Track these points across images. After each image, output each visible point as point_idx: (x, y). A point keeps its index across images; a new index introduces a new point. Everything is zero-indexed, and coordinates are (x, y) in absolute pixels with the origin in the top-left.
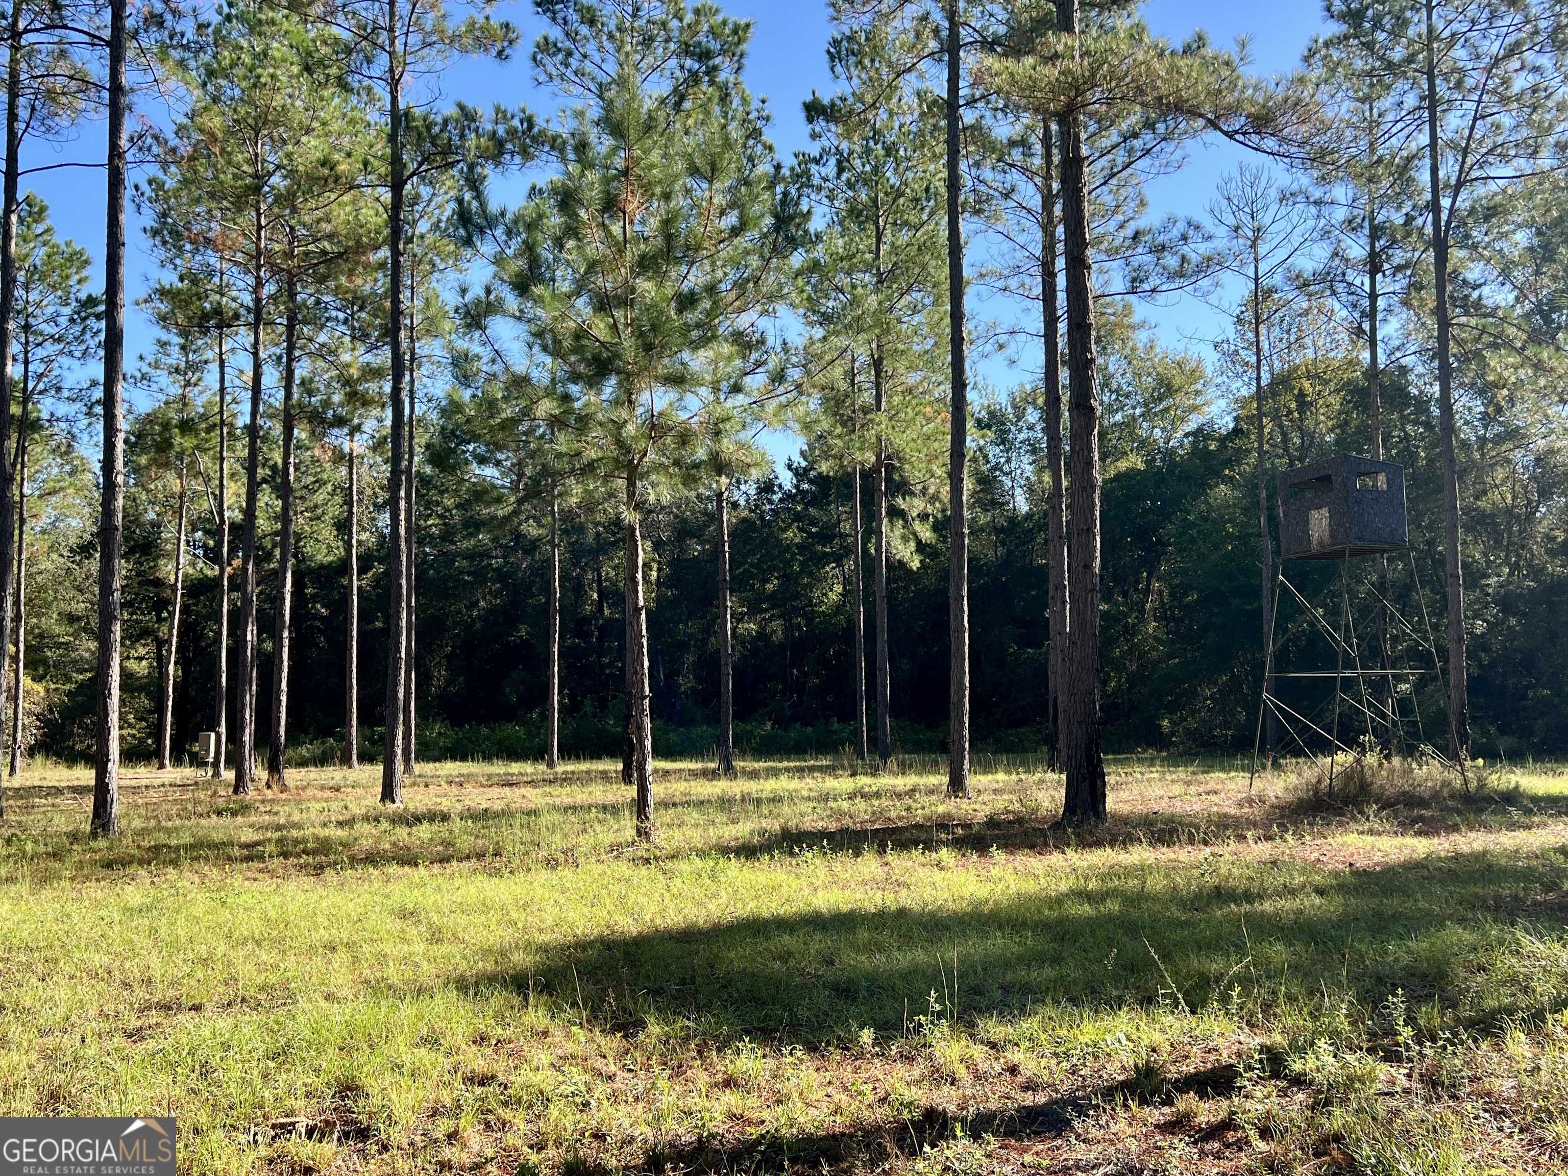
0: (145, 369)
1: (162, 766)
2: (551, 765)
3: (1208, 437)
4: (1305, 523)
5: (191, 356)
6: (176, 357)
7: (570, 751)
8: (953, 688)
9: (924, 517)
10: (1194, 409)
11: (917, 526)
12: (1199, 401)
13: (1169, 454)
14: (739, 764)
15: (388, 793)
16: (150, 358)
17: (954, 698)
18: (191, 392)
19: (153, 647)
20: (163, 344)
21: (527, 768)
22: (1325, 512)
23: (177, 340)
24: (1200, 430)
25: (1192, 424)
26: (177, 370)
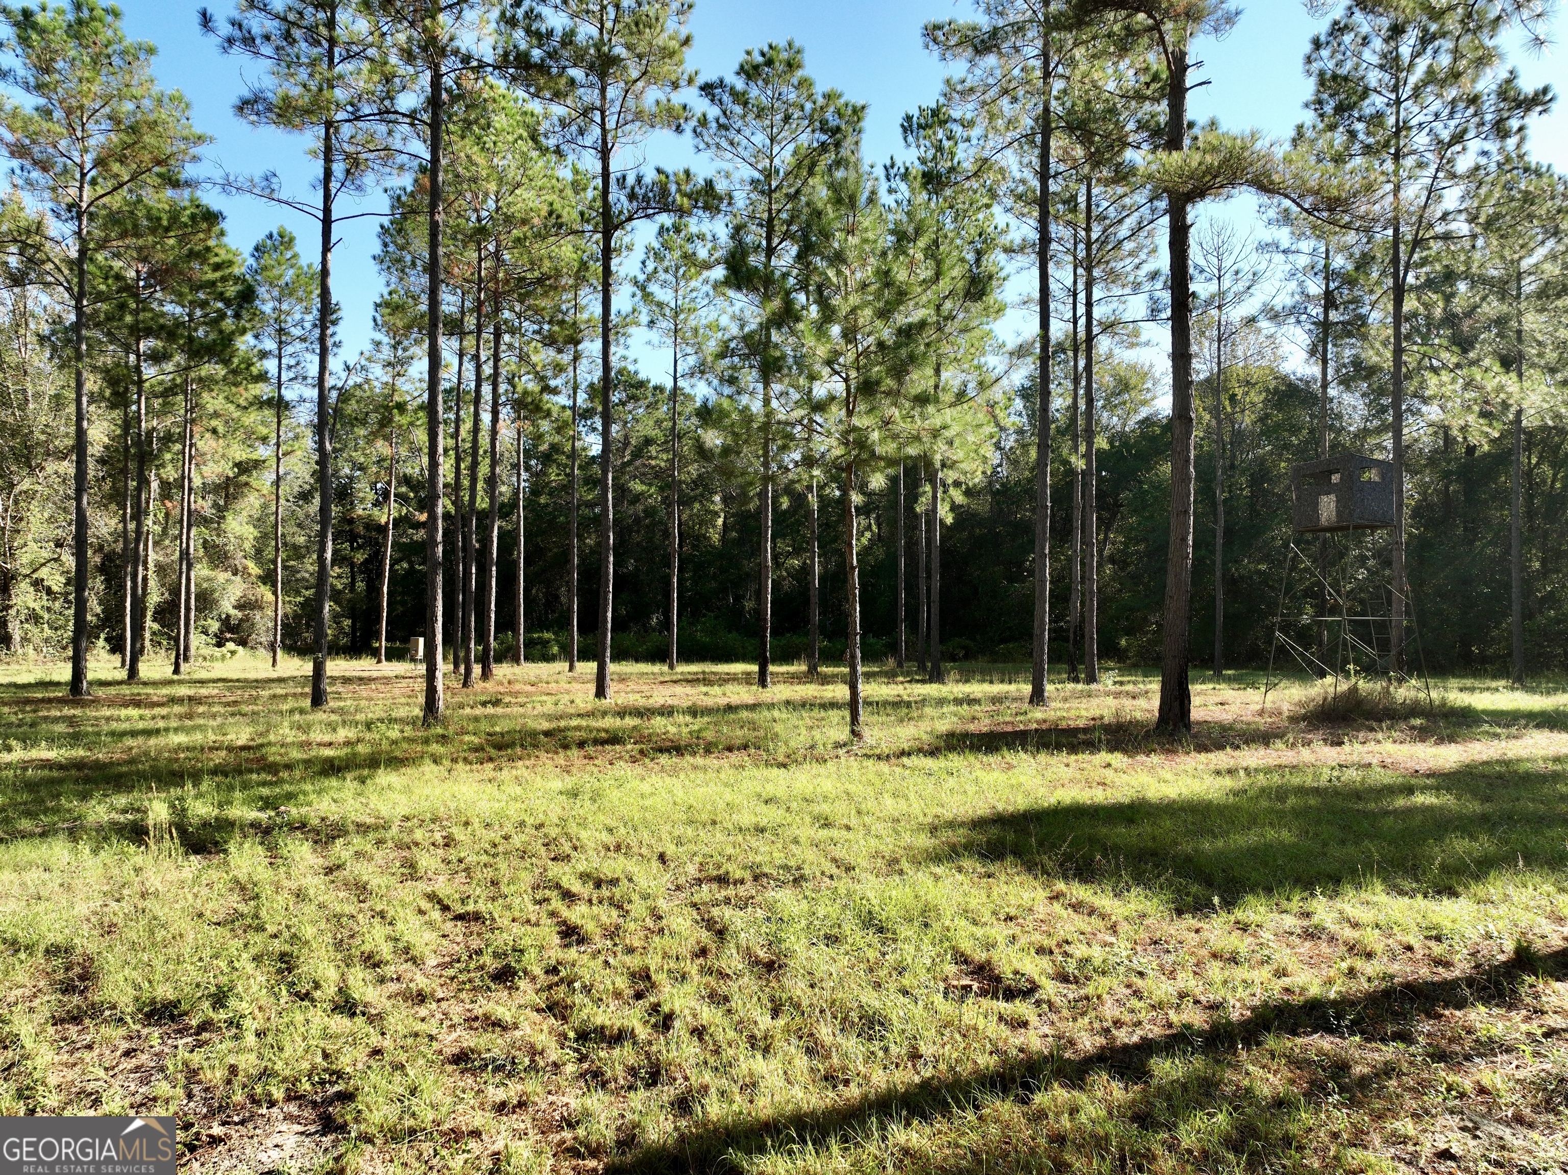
0: (363, 362)
1: (379, 661)
2: (671, 667)
3: (1154, 424)
4: (1316, 505)
5: (400, 352)
6: (386, 353)
7: (687, 656)
8: (1036, 624)
9: (957, 484)
10: (1144, 403)
11: (952, 491)
12: (1149, 396)
13: (1122, 435)
14: (823, 669)
15: (600, 692)
16: (367, 354)
17: (1037, 631)
18: (399, 382)
19: (348, 570)
20: (378, 344)
21: (657, 668)
22: (1333, 497)
23: (386, 340)
24: (1147, 419)
25: (1144, 412)
26: (389, 364)
